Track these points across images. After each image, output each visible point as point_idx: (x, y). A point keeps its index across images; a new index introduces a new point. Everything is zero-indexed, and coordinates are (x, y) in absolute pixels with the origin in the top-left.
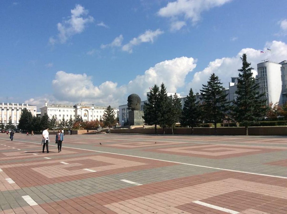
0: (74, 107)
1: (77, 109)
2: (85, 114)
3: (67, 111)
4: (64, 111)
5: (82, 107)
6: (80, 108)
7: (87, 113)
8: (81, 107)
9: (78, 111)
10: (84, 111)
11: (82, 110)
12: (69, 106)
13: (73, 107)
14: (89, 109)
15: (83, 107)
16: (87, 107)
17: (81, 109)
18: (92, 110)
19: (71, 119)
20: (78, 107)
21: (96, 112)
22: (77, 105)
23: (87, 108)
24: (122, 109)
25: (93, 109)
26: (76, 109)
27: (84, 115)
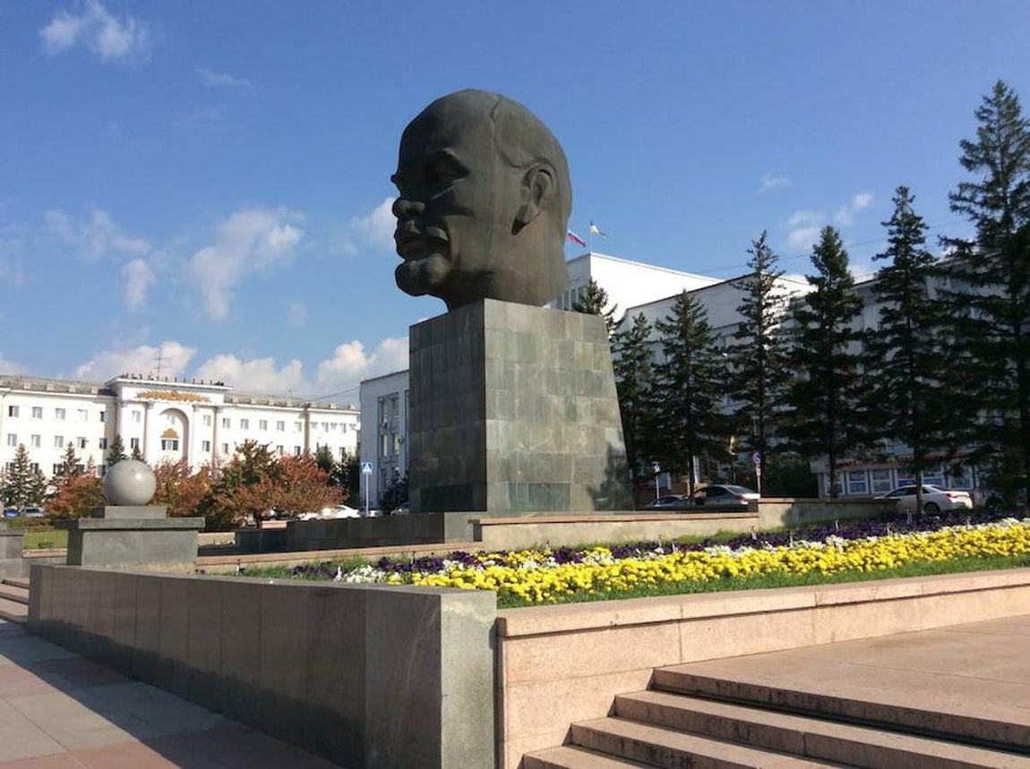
0: (101, 392)
1: (122, 403)
2: (170, 433)
3: (61, 412)
4: (40, 416)
5: (148, 396)
6: (137, 400)
7: (178, 426)
8: (145, 390)
9: (126, 413)
10: (165, 416)
11: (150, 411)
12: (72, 388)
13: (95, 390)
14: (194, 406)
15: (156, 396)
16: (180, 392)
17: (147, 405)
18: (210, 412)
19: (71, 458)
20: (127, 393)
21: (235, 423)
22: (119, 380)
23: (178, 398)
24: (382, 402)
25: (216, 409)
26: (116, 404)
27: (164, 442)
